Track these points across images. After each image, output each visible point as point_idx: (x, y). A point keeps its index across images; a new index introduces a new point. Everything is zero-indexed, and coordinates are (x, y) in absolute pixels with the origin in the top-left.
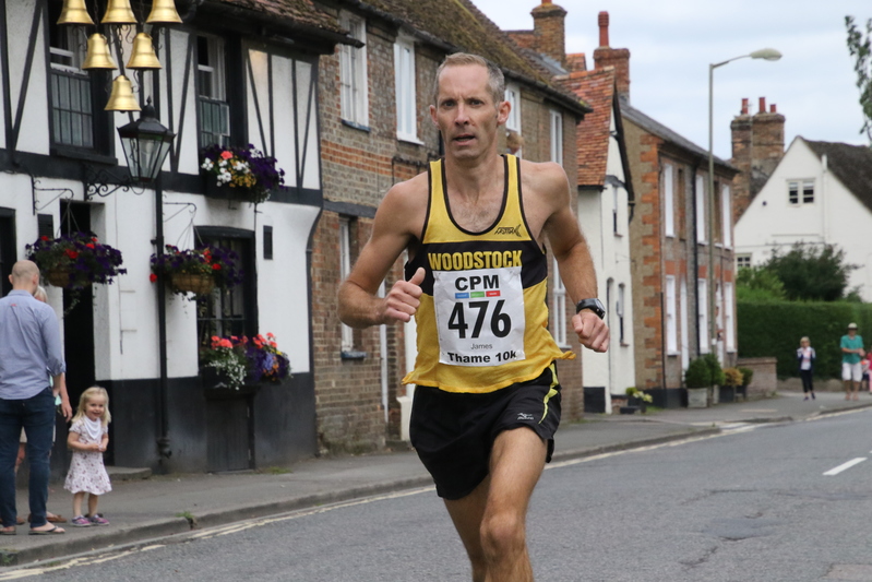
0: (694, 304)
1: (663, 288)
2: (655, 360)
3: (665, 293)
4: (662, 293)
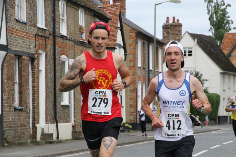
1: (137, 86)
2: (133, 112)
3: (138, 88)
4: (136, 88)
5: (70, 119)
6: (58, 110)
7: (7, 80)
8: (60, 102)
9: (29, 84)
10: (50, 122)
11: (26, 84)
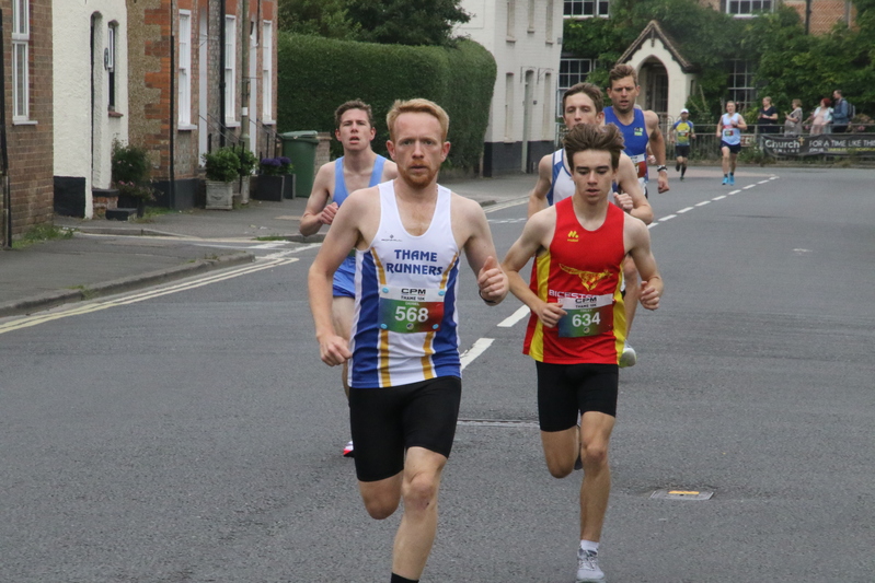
0: (218, 53)
1: (175, 28)
2: (158, 137)
3: (178, 36)
4: (172, 38)
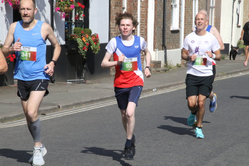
5: (179, 44)
6: (166, 36)
7: (115, 6)
8: (169, 27)
9: (137, 10)
10: (157, 49)
11: (134, 9)
